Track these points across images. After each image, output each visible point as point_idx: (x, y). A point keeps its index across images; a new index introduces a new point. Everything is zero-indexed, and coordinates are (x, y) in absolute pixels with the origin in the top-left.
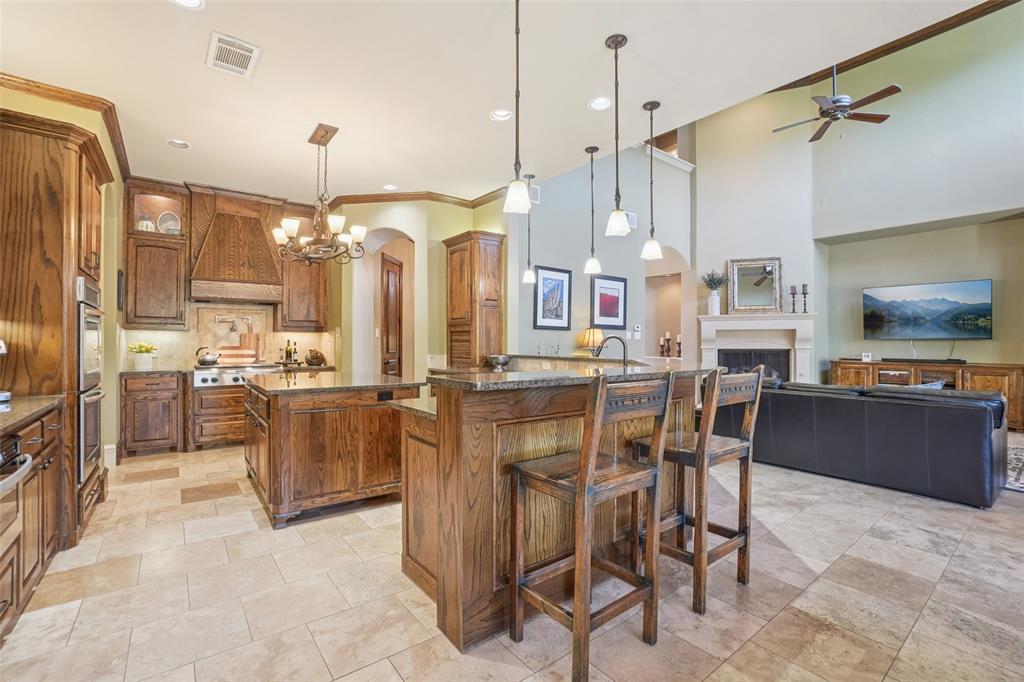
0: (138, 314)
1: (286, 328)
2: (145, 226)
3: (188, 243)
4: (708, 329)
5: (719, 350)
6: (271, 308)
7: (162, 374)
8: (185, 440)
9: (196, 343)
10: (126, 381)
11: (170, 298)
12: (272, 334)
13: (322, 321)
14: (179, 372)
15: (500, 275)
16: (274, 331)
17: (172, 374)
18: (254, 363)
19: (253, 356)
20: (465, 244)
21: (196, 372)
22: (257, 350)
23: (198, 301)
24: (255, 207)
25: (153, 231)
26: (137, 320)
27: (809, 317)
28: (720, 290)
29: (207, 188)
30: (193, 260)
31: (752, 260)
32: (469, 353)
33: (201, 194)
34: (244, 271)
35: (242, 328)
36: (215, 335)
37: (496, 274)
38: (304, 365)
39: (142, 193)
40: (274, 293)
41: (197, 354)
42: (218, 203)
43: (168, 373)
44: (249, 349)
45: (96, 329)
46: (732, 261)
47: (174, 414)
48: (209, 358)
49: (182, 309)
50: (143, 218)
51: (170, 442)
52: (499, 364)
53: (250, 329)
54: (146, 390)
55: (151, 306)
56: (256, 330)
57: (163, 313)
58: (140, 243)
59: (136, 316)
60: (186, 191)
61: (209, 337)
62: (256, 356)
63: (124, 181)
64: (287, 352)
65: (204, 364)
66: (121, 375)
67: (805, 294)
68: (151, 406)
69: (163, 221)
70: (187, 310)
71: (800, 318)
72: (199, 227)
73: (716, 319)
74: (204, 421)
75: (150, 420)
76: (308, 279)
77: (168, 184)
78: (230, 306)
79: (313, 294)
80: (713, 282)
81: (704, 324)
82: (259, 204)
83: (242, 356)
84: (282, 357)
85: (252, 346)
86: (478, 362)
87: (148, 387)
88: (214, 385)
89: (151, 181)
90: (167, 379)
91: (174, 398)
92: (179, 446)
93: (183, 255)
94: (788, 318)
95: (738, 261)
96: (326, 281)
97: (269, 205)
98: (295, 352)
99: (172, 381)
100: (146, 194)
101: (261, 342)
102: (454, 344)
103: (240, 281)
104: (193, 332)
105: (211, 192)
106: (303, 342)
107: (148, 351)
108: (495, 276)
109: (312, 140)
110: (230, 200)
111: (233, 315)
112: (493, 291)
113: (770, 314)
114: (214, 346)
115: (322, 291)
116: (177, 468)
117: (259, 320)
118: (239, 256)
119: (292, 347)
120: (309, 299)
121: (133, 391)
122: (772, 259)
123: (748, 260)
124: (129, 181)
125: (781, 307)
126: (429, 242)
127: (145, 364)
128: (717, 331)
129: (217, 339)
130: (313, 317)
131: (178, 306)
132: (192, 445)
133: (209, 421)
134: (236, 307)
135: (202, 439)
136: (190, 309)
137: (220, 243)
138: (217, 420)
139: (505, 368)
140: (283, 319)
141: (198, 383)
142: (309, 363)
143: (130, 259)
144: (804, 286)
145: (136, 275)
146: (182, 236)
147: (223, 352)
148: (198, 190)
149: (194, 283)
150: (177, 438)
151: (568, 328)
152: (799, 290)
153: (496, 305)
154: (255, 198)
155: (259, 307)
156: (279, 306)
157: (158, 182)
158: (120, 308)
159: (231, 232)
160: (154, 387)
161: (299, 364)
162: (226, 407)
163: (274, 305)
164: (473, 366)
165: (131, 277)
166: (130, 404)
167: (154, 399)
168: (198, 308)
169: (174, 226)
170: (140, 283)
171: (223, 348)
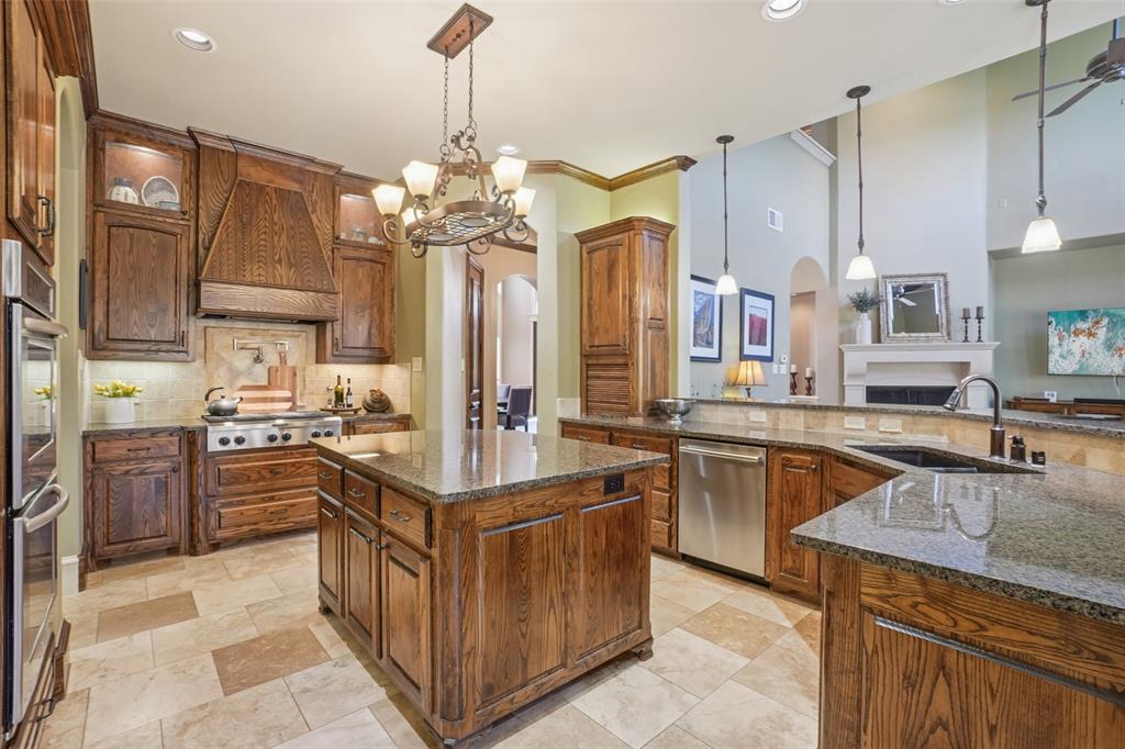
0: (111, 336)
1: (340, 358)
2: (124, 194)
3: (192, 224)
4: (855, 360)
5: (867, 387)
6: (313, 328)
7: (154, 432)
8: (192, 536)
9: (202, 381)
10: (93, 445)
11: (164, 310)
12: (313, 367)
13: (387, 349)
14: (182, 428)
15: (666, 284)
16: (317, 362)
17: (171, 432)
18: (290, 410)
19: (288, 400)
20: (619, 237)
21: (210, 429)
22: (293, 390)
23: (208, 316)
24: (296, 176)
25: (136, 202)
26: (112, 345)
27: (986, 348)
28: (870, 313)
29: (221, 139)
30: (201, 250)
31: (910, 276)
32: (627, 397)
33: (213, 149)
34: (281, 270)
35: (272, 358)
36: (230, 370)
37: (662, 281)
38: (363, 413)
39: (117, 141)
40: (326, 305)
41: (207, 399)
42: (239, 165)
43: (164, 430)
44: (281, 388)
45: (47, 358)
46: (884, 277)
47: (174, 495)
48: (225, 404)
49: (183, 328)
50: (119, 182)
51: (168, 540)
52: (675, 413)
53: (283, 360)
54: (128, 460)
55: (136, 324)
56: (291, 362)
57: (153, 334)
58: (115, 220)
59: (108, 338)
60: (190, 144)
61: (223, 371)
62: (292, 399)
63: (87, 119)
64: (336, 393)
65: (218, 414)
66: (86, 436)
67: (979, 318)
68: (137, 482)
69: (150, 190)
70: (192, 329)
71: (973, 348)
72: (211, 201)
73: (867, 348)
74: (224, 506)
75: (135, 505)
76: (369, 286)
77: (159, 129)
78: (254, 325)
79: (375, 309)
80: (862, 303)
81: (847, 356)
82: (301, 171)
83: (273, 400)
84: (330, 400)
85: (287, 386)
86: (640, 410)
87: (132, 455)
88: (239, 447)
89: (134, 122)
90: (162, 440)
91: (174, 470)
92: (182, 546)
93: (185, 244)
94: (960, 348)
95: (891, 277)
96: (393, 290)
97: (316, 173)
98: (349, 393)
99: (171, 443)
100: (125, 142)
101: (298, 379)
102: (591, 382)
103: (275, 286)
104: (199, 363)
105: (229, 147)
106: (359, 379)
107: (128, 394)
108: (660, 286)
109: (432, 45)
110: (257, 161)
111: (259, 339)
112: (658, 306)
113: (935, 343)
114: (231, 386)
115: (387, 304)
116: (190, 594)
117: (295, 346)
118: (274, 248)
119: (344, 386)
120: (371, 315)
121: (107, 461)
122: (936, 275)
123: (905, 276)
124: (95, 119)
125: (949, 334)
126: (559, 233)
127: (123, 416)
128: (869, 364)
129: (234, 374)
130: (376, 343)
131: (178, 323)
132: (204, 544)
133: (230, 505)
134: (262, 326)
135: (220, 534)
136: (194, 327)
137: (245, 227)
138: (243, 503)
139: (685, 417)
140: (335, 344)
141: (214, 446)
142: (369, 408)
143: (98, 246)
144: (979, 309)
145: (107, 271)
146: (184, 213)
147: (245, 394)
148: (209, 143)
149: (204, 287)
150: (179, 531)
151: (719, 359)
152: (973, 314)
153: (661, 326)
154: (296, 163)
155: (296, 327)
156: (329, 326)
157: (145, 126)
158: (82, 324)
159: (261, 209)
160: (143, 453)
161: (356, 411)
162: (257, 481)
163: (319, 324)
164: (634, 416)
165: (99, 275)
166: (100, 483)
167: (142, 473)
168: (206, 327)
169: (171, 199)
170: (116, 285)
171: (244, 388)
